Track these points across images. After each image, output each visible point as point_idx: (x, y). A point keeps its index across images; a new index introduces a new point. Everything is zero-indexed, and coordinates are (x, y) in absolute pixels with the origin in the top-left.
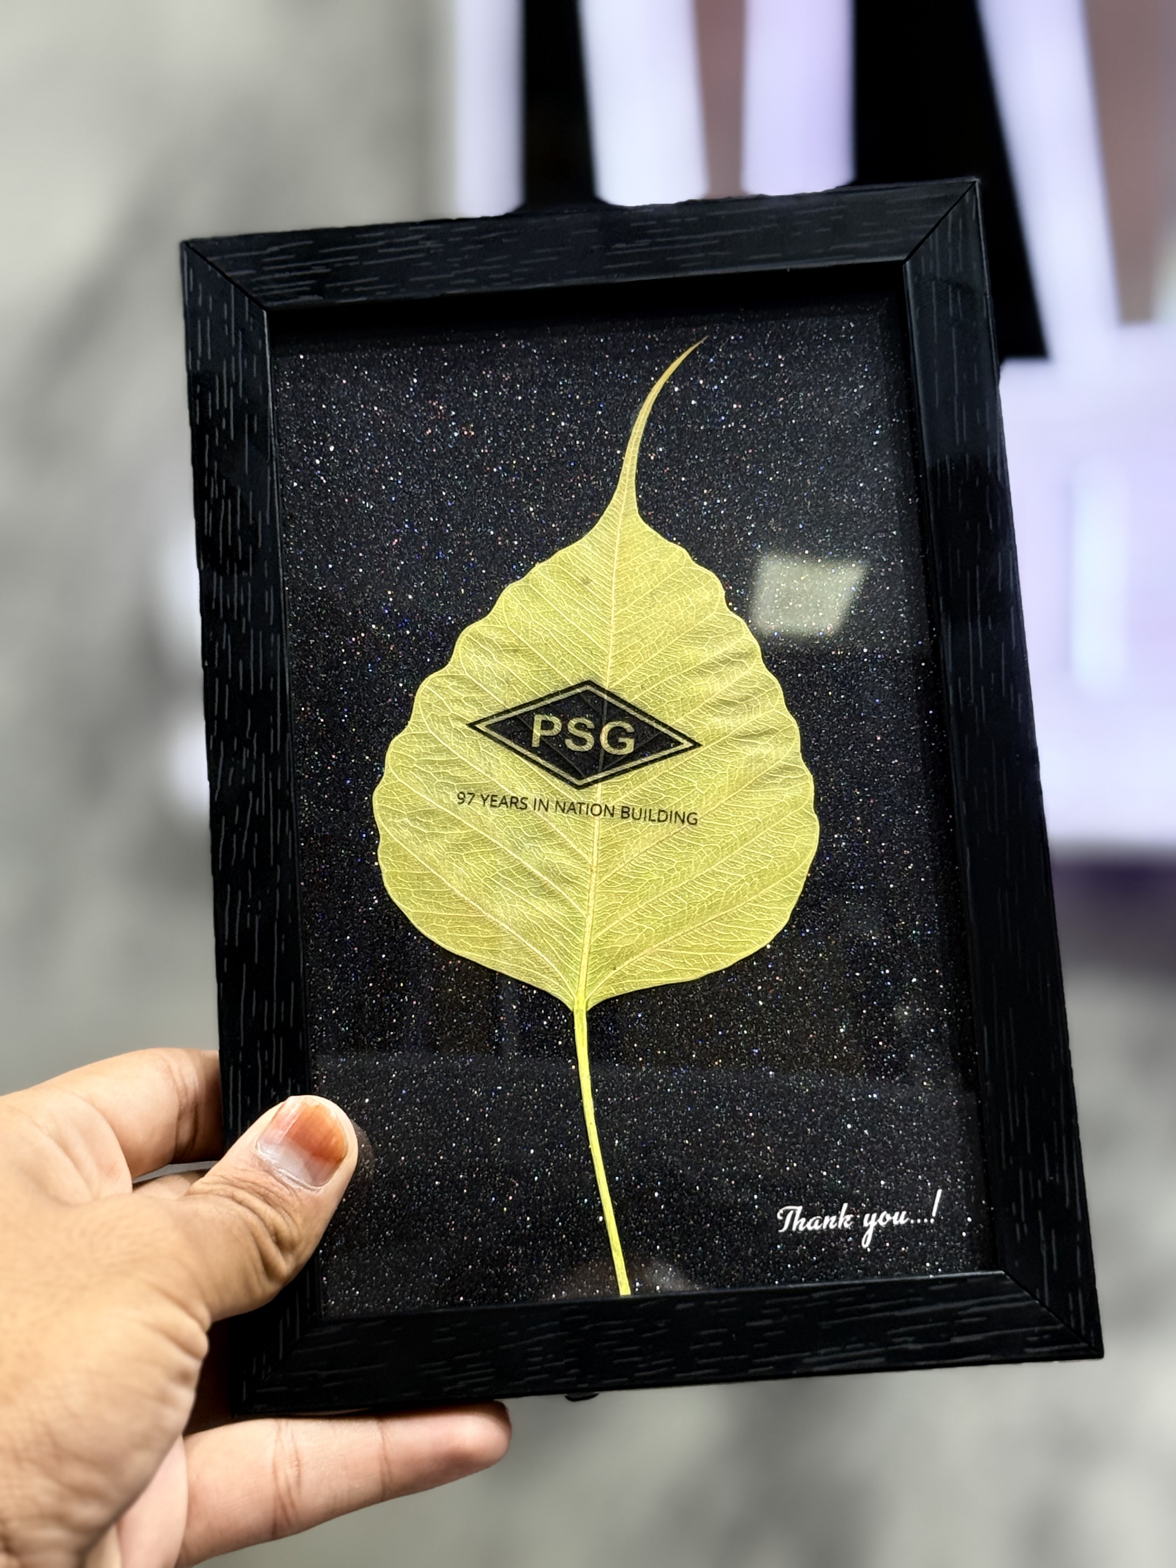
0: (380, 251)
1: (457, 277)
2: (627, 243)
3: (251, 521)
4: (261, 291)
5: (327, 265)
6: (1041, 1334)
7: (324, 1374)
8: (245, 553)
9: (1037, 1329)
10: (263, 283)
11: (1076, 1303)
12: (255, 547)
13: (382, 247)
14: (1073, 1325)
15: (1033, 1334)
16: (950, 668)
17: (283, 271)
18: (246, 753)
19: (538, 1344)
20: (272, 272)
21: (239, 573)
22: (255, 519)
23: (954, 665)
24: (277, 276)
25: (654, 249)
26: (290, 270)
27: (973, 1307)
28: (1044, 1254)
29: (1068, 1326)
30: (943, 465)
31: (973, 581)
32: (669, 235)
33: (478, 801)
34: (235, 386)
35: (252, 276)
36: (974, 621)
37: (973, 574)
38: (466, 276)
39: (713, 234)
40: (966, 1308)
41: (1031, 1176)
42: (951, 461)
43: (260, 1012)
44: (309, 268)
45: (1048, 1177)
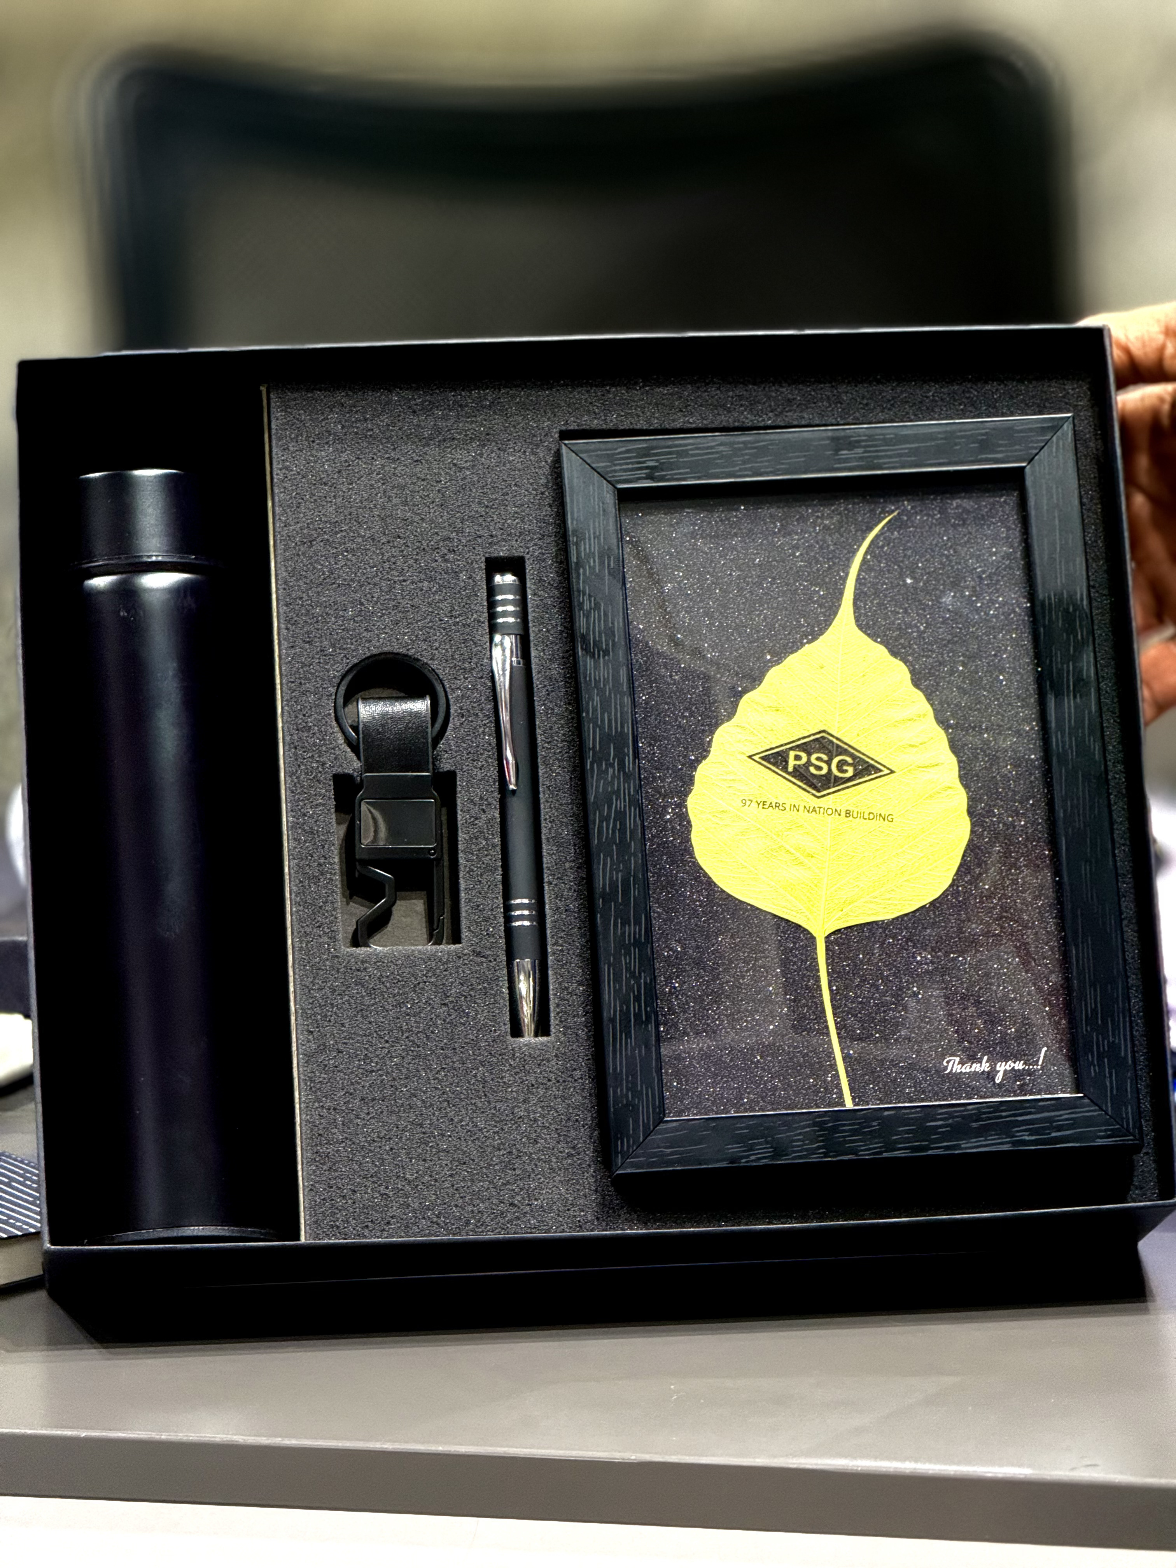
0: (690, 452)
1: (740, 470)
2: (849, 450)
3: (610, 625)
4: (613, 476)
5: (657, 461)
6: (1106, 1131)
7: (669, 1151)
8: (607, 645)
9: (1103, 1128)
10: (615, 471)
11: (1127, 1113)
12: (613, 641)
13: (691, 450)
14: (1125, 1126)
15: (1101, 1131)
16: (1053, 725)
17: (627, 464)
18: (610, 771)
19: (800, 1134)
20: (621, 465)
21: (604, 657)
22: (613, 623)
23: (1056, 723)
24: (624, 467)
25: (866, 455)
26: (632, 463)
27: (1065, 1114)
28: (1108, 1084)
29: (1122, 1126)
30: (1050, 598)
31: (1068, 672)
32: (876, 446)
33: (754, 804)
34: (599, 537)
35: (607, 467)
36: (1068, 696)
37: (1068, 667)
38: (746, 469)
39: (903, 446)
40: (1061, 1116)
41: (1100, 1039)
42: (1055, 595)
43: (623, 933)
44: (644, 462)
45: (1111, 1039)
